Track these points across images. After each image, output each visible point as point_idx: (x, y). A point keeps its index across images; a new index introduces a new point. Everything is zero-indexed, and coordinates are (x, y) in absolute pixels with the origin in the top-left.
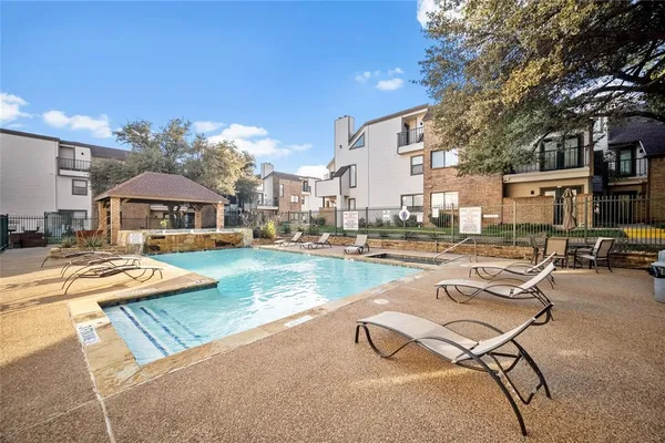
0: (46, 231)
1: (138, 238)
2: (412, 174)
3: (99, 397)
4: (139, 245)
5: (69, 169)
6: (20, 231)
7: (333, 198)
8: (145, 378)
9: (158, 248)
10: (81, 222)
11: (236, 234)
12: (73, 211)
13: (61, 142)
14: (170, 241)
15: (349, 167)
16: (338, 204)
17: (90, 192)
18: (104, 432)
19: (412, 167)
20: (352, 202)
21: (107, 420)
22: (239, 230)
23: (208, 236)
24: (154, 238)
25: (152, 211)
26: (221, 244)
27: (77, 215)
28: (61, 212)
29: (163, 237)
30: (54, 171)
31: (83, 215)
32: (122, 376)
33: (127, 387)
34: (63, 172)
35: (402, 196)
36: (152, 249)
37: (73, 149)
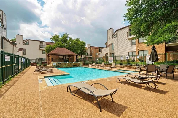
0: (37, 62)
1: (55, 64)
2: (132, 45)
3: (40, 90)
4: (55, 66)
5: (41, 48)
6: (32, 62)
7: (107, 53)
8: (48, 88)
9: (59, 67)
10: (44, 60)
11: (78, 63)
12: (42, 58)
13: (40, 42)
14: (62, 65)
15: (112, 44)
16: (108, 55)
17: (46, 53)
18: (39, 95)
19: (132, 43)
20: (113, 55)
21: (40, 93)
22: (79, 62)
23: (71, 64)
24: (58, 64)
25: (60, 58)
26: (75, 66)
27: (43, 59)
28: (40, 58)
29: (60, 64)
30: (39, 49)
31: (44, 59)
32: (44, 88)
33: (44, 89)
34: (41, 49)
35: (129, 52)
36: (58, 67)
37: (43, 43)
